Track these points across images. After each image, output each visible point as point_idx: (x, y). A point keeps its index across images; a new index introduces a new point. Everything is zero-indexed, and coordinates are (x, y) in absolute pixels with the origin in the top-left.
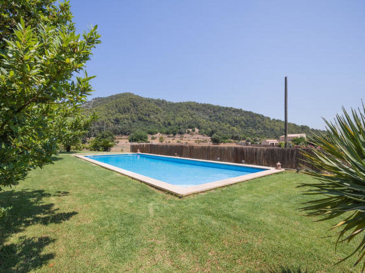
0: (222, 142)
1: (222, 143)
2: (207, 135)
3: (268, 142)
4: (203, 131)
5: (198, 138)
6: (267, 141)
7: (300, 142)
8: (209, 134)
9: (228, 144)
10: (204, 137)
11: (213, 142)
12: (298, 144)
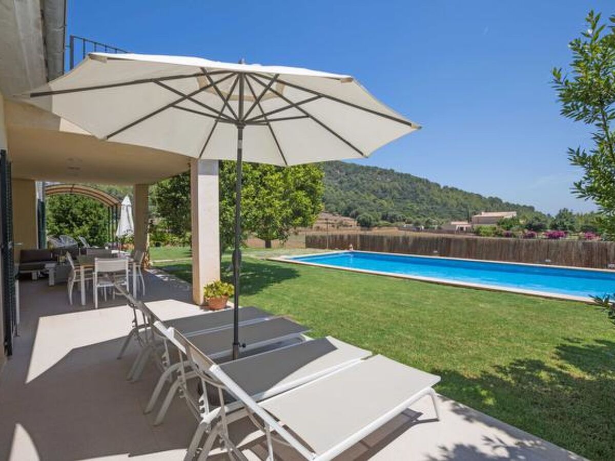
0: (376, 226)
1: (376, 228)
2: (339, 214)
3: (455, 226)
4: (333, 207)
5: (326, 219)
6: (453, 223)
7: (511, 226)
8: (343, 212)
9: (385, 229)
10: (335, 218)
11: (362, 226)
12: (508, 229)
